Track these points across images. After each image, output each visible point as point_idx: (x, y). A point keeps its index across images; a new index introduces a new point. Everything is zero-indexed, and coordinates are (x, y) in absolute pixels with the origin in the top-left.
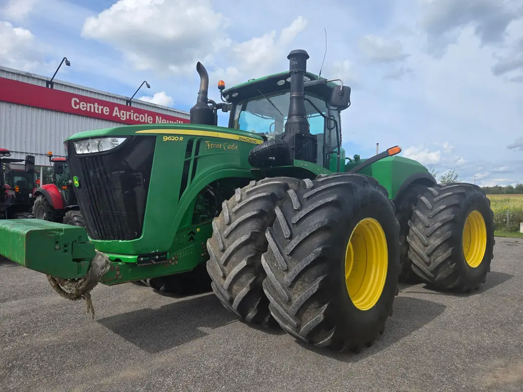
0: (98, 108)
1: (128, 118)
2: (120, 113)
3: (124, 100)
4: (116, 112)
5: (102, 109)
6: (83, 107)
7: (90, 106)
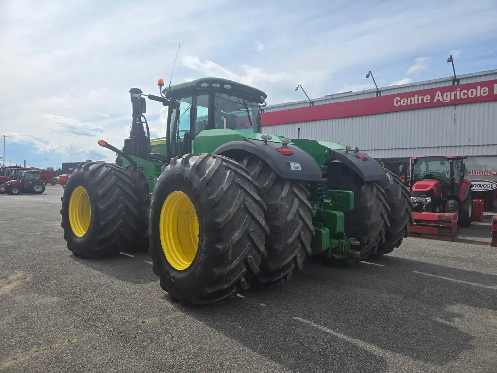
0: (418, 99)
1: (453, 98)
2: (442, 97)
3: (449, 81)
4: (438, 96)
5: (423, 99)
6: (404, 103)
7: (411, 100)
